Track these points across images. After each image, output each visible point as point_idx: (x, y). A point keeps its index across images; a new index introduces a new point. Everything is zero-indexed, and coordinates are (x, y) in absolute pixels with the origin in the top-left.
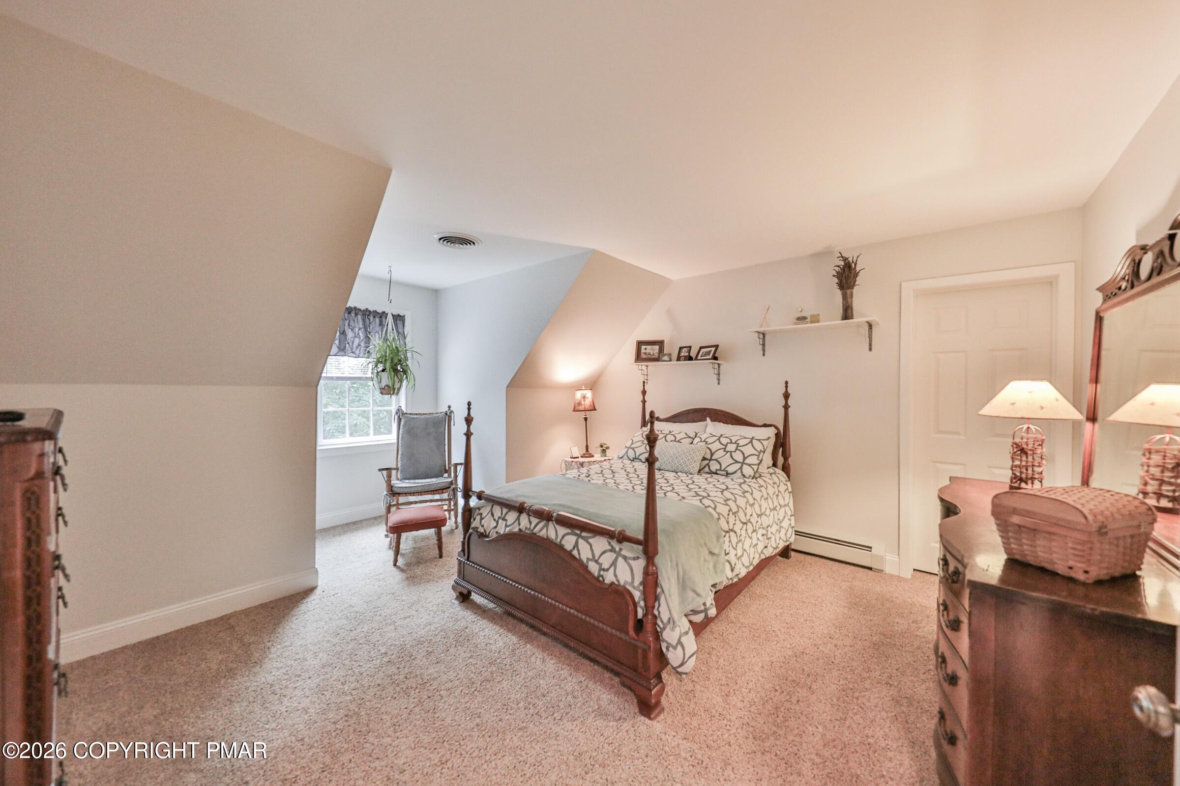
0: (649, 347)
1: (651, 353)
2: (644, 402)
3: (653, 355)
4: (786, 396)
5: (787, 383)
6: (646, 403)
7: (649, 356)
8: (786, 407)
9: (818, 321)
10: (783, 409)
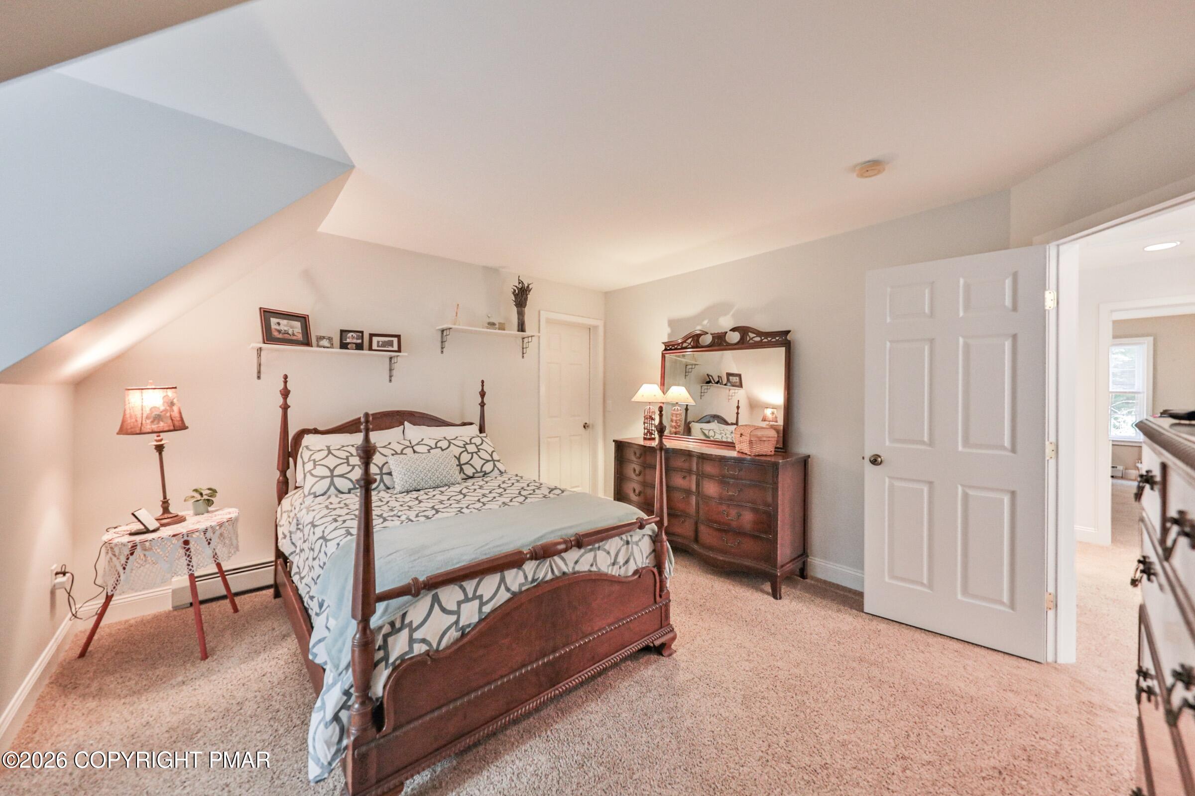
0: (284, 322)
1: (290, 332)
2: (285, 408)
3: (294, 335)
4: (483, 394)
5: (483, 382)
6: (289, 410)
7: (287, 336)
8: (482, 405)
9: (504, 330)
10: (479, 407)
